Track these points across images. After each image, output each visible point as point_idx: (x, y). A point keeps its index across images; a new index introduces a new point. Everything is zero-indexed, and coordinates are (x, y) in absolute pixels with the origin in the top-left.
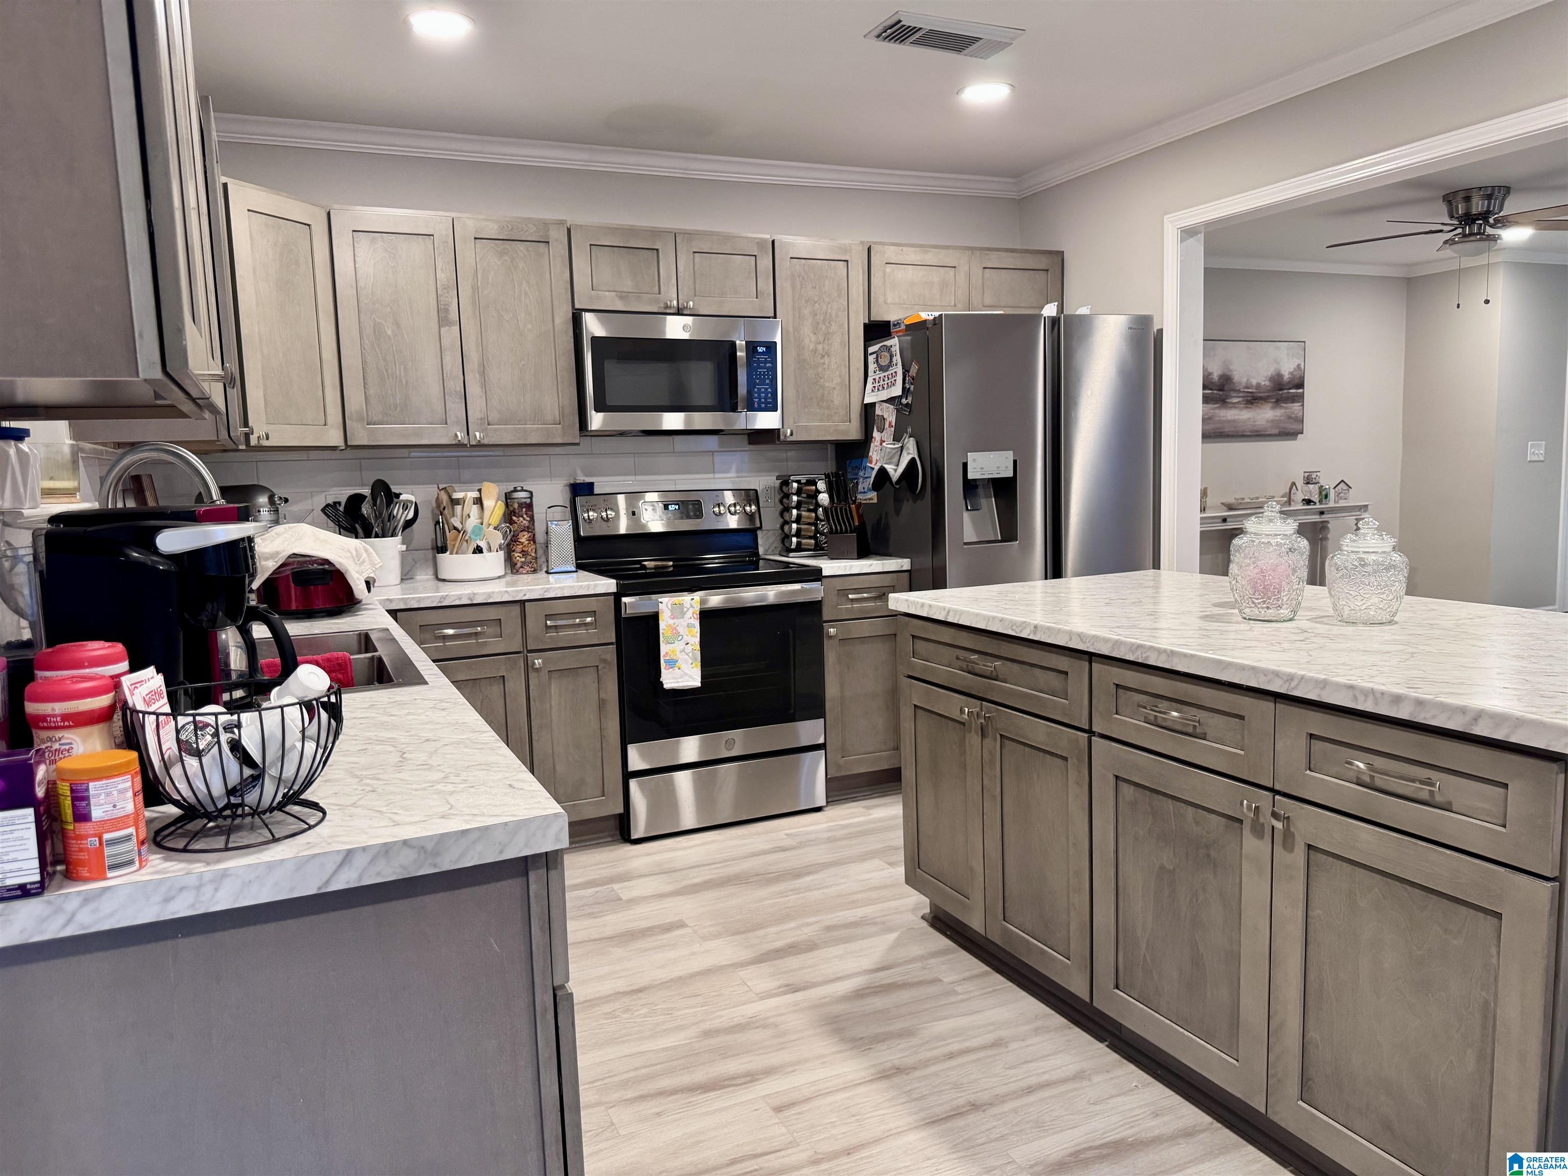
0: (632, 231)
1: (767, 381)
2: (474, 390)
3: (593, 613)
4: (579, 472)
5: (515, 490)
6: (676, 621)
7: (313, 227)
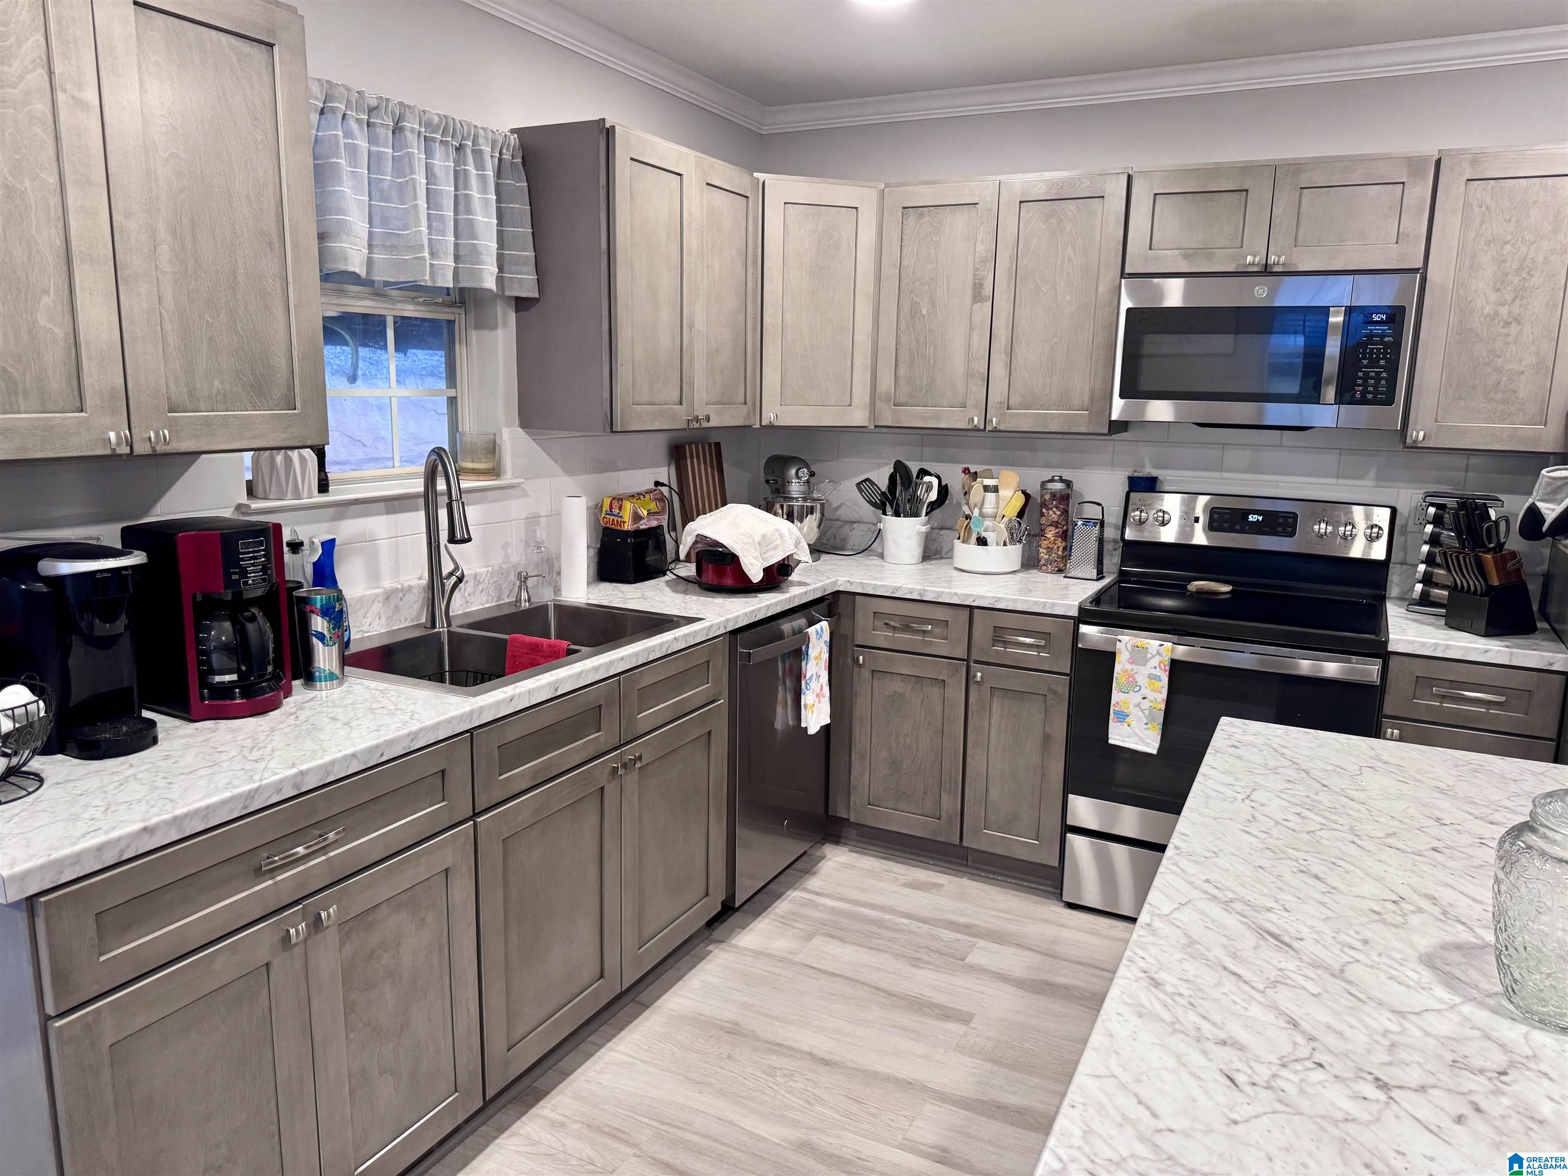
0: (1217, 170)
1: (1382, 362)
2: (999, 370)
3: (1046, 635)
4: (1147, 463)
5: (1052, 480)
6: (1135, 667)
7: (859, 209)
